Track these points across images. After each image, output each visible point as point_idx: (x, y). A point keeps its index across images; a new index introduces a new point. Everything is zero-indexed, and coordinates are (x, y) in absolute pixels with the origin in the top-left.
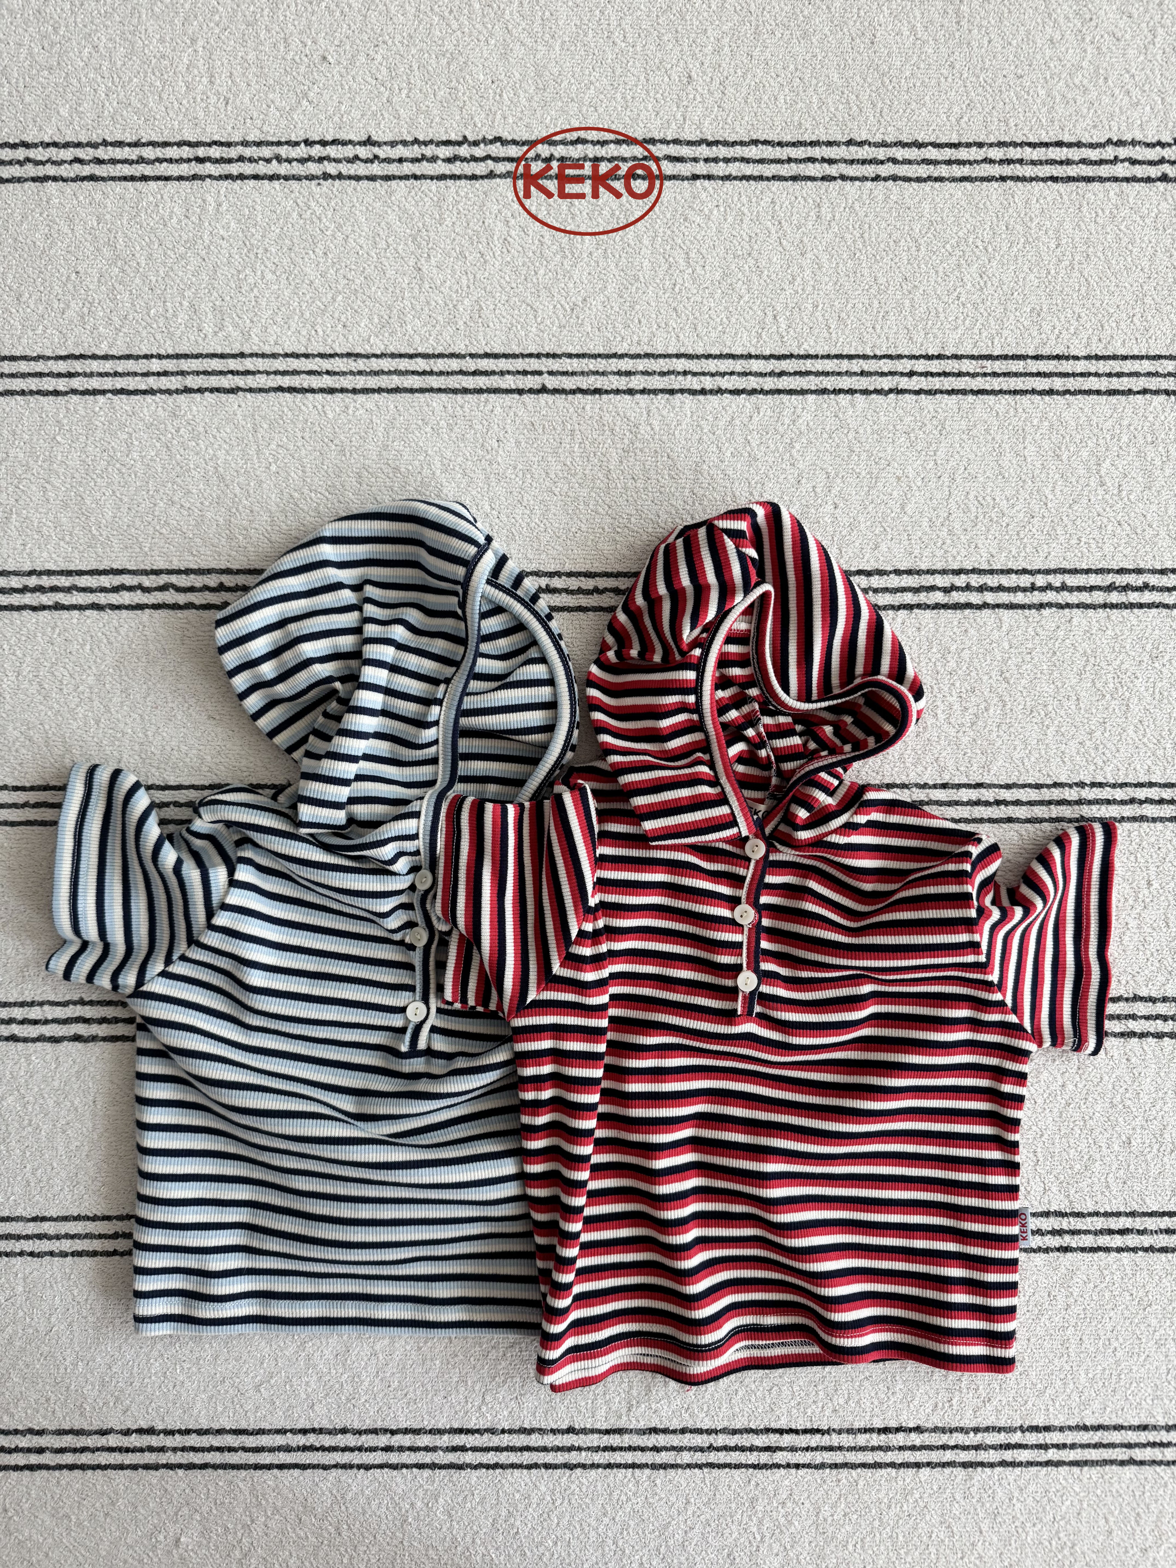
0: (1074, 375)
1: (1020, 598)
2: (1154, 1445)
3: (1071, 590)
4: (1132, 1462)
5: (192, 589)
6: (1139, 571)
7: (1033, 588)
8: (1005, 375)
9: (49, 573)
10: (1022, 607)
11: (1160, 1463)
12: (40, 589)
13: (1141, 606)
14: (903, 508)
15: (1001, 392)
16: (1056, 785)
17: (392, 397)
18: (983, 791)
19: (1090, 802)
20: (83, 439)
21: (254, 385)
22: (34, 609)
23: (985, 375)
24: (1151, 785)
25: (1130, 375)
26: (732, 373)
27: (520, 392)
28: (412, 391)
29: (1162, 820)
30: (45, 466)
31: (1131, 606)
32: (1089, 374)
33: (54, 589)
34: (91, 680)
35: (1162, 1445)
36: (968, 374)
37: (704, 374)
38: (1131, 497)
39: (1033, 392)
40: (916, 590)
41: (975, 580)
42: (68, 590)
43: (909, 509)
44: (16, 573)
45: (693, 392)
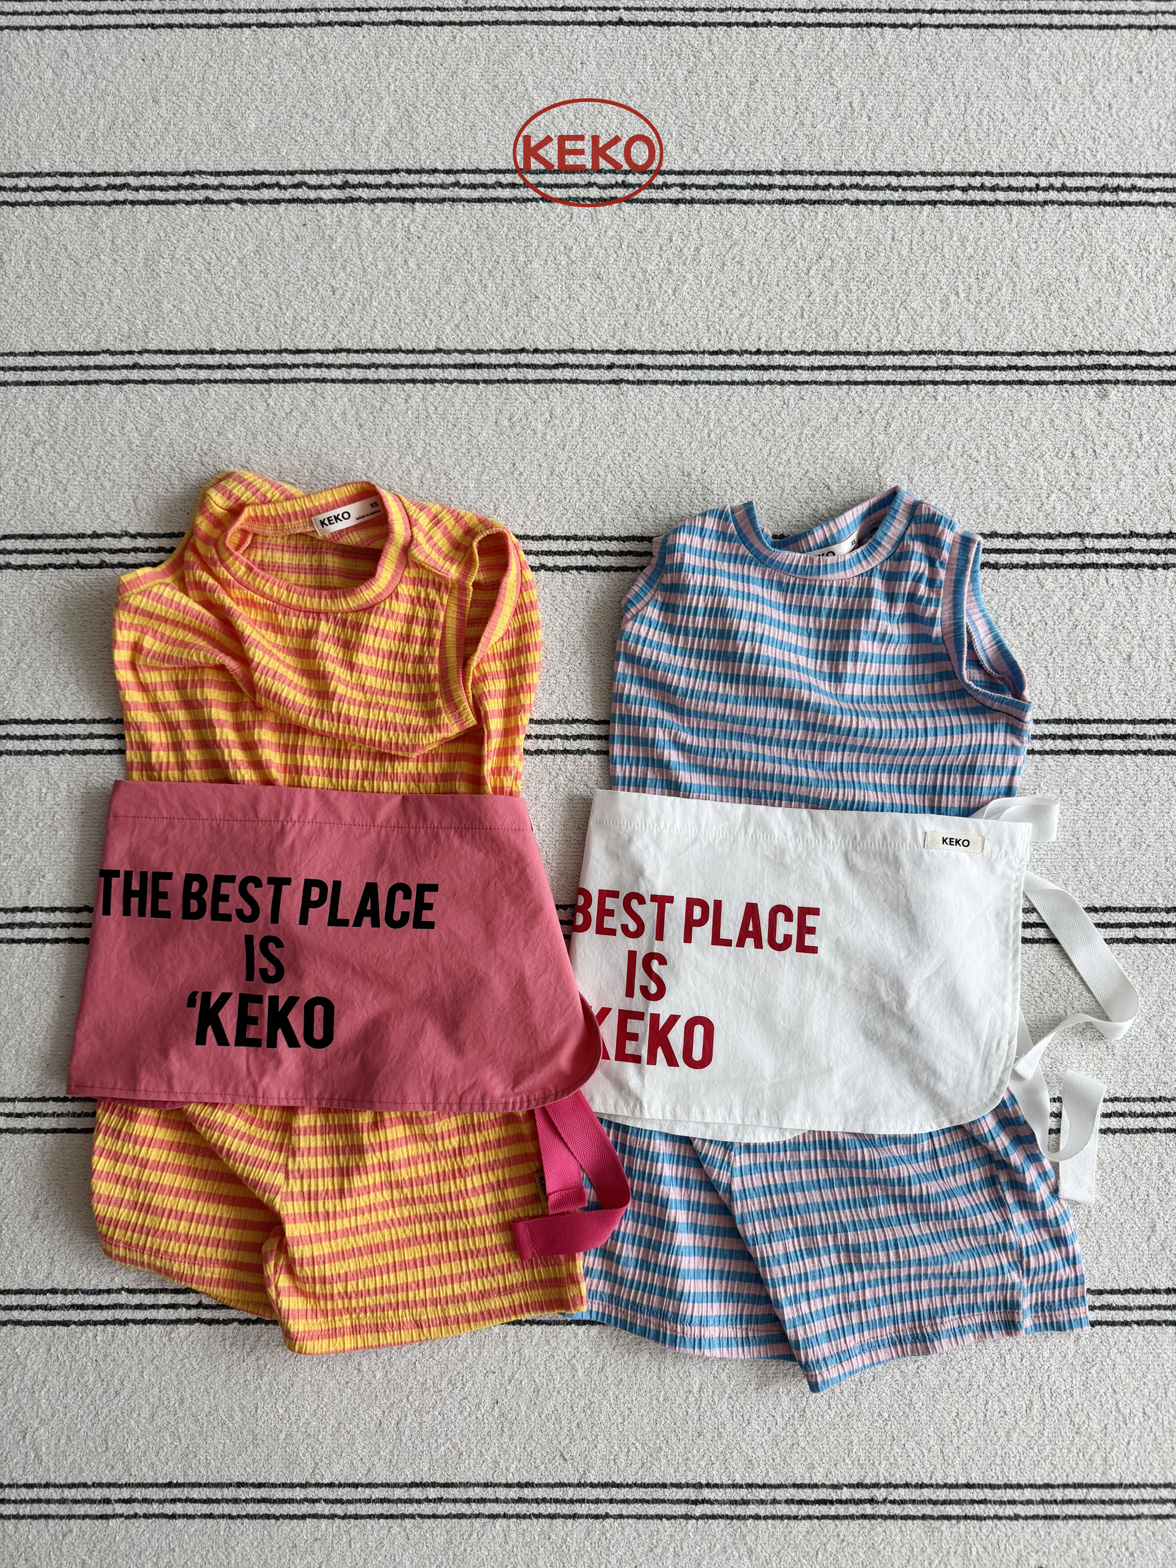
0: (1069, 12)
1: (1027, 196)
2: (1155, 925)
3: (1070, 190)
4: (1136, 940)
5: (321, 187)
6: (1127, 175)
7: (1038, 188)
8: (1011, 12)
9: (201, 173)
10: (1028, 204)
11: (1161, 941)
12: (192, 187)
13: (1130, 204)
14: (926, 122)
15: (1008, 26)
16: (1059, 353)
17: (492, 28)
18: (998, 358)
19: (1088, 368)
20: (231, 63)
21: (376, 19)
22: (187, 203)
23: (994, 12)
24: (1141, 353)
25: (1118, 13)
26: (780, 10)
27: (601, 24)
28: (509, 23)
29: (1150, 383)
30: (199, 85)
31: (1122, 204)
32: (1083, 12)
33: (205, 187)
34: (235, 262)
35: (1163, 925)
36: (980, 11)
37: (756, 10)
38: (1122, 114)
39: (1035, 26)
40: (939, 189)
41: (989, 181)
42: (216, 188)
43: (932, 122)
44: (172, 174)
45: (747, 25)
